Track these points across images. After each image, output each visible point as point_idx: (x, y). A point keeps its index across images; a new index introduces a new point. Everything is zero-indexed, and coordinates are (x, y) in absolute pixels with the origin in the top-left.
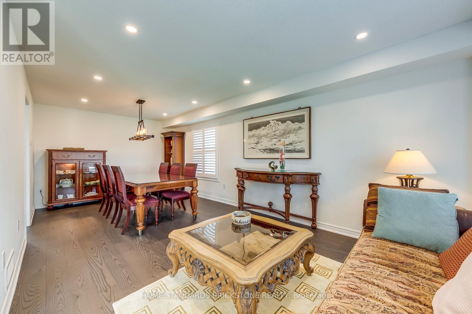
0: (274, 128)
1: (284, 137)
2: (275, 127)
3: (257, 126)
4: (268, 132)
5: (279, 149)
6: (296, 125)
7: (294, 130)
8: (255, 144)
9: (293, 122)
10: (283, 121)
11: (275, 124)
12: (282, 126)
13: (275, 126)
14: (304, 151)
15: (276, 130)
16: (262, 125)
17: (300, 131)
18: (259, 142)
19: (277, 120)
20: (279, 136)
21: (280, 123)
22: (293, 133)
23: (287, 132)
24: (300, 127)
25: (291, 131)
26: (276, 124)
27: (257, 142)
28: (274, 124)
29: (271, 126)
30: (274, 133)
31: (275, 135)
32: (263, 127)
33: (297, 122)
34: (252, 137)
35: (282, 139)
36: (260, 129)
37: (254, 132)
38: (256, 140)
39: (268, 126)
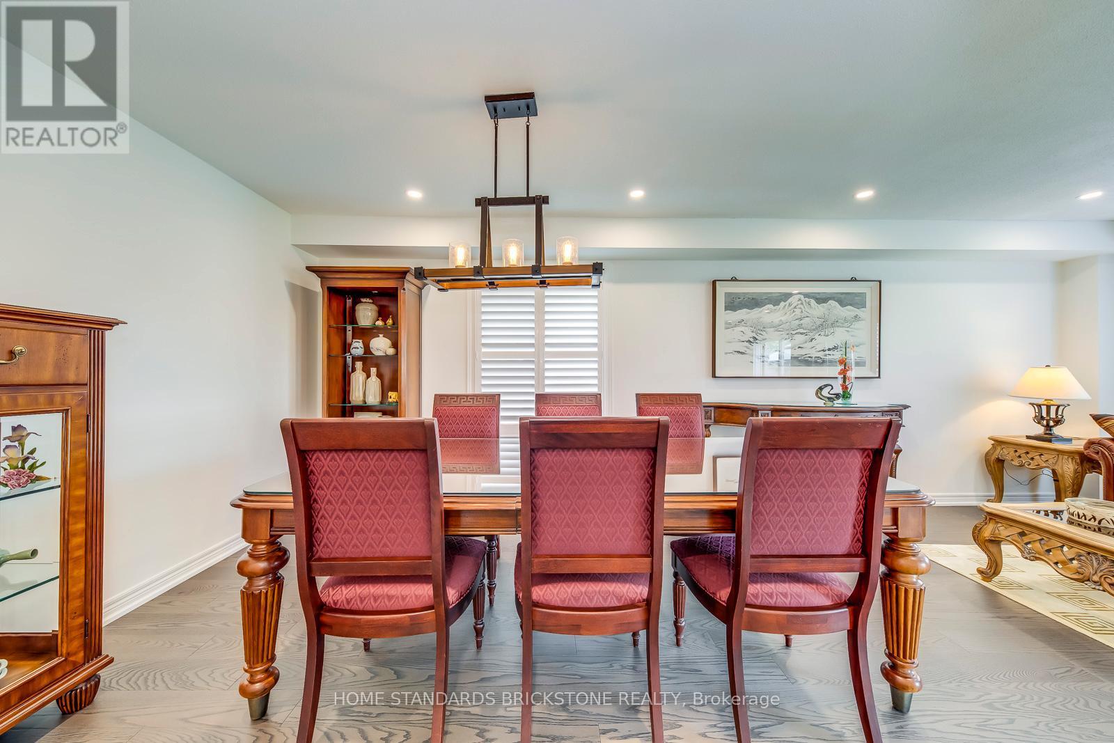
0: (798, 311)
1: (823, 333)
2: (800, 308)
3: (753, 301)
4: (783, 319)
5: (810, 357)
6: (849, 311)
7: (845, 320)
8: (747, 344)
9: (842, 303)
10: (821, 299)
11: (802, 304)
12: (818, 310)
13: (802, 306)
14: (865, 362)
15: (803, 315)
16: (766, 301)
17: (856, 325)
18: (757, 339)
19: (807, 295)
20: (811, 331)
21: (813, 302)
22: (843, 327)
23: (829, 322)
24: (856, 317)
25: (837, 321)
26: (804, 303)
27: (752, 340)
28: (800, 302)
29: (790, 305)
30: (797, 322)
31: (800, 326)
32: (770, 306)
33: (851, 305)
34: (736, 326)
35: (817, 336)
36: (760, 309)
37: (742, 314)
38: (749, 335)
39: (782, 304)
